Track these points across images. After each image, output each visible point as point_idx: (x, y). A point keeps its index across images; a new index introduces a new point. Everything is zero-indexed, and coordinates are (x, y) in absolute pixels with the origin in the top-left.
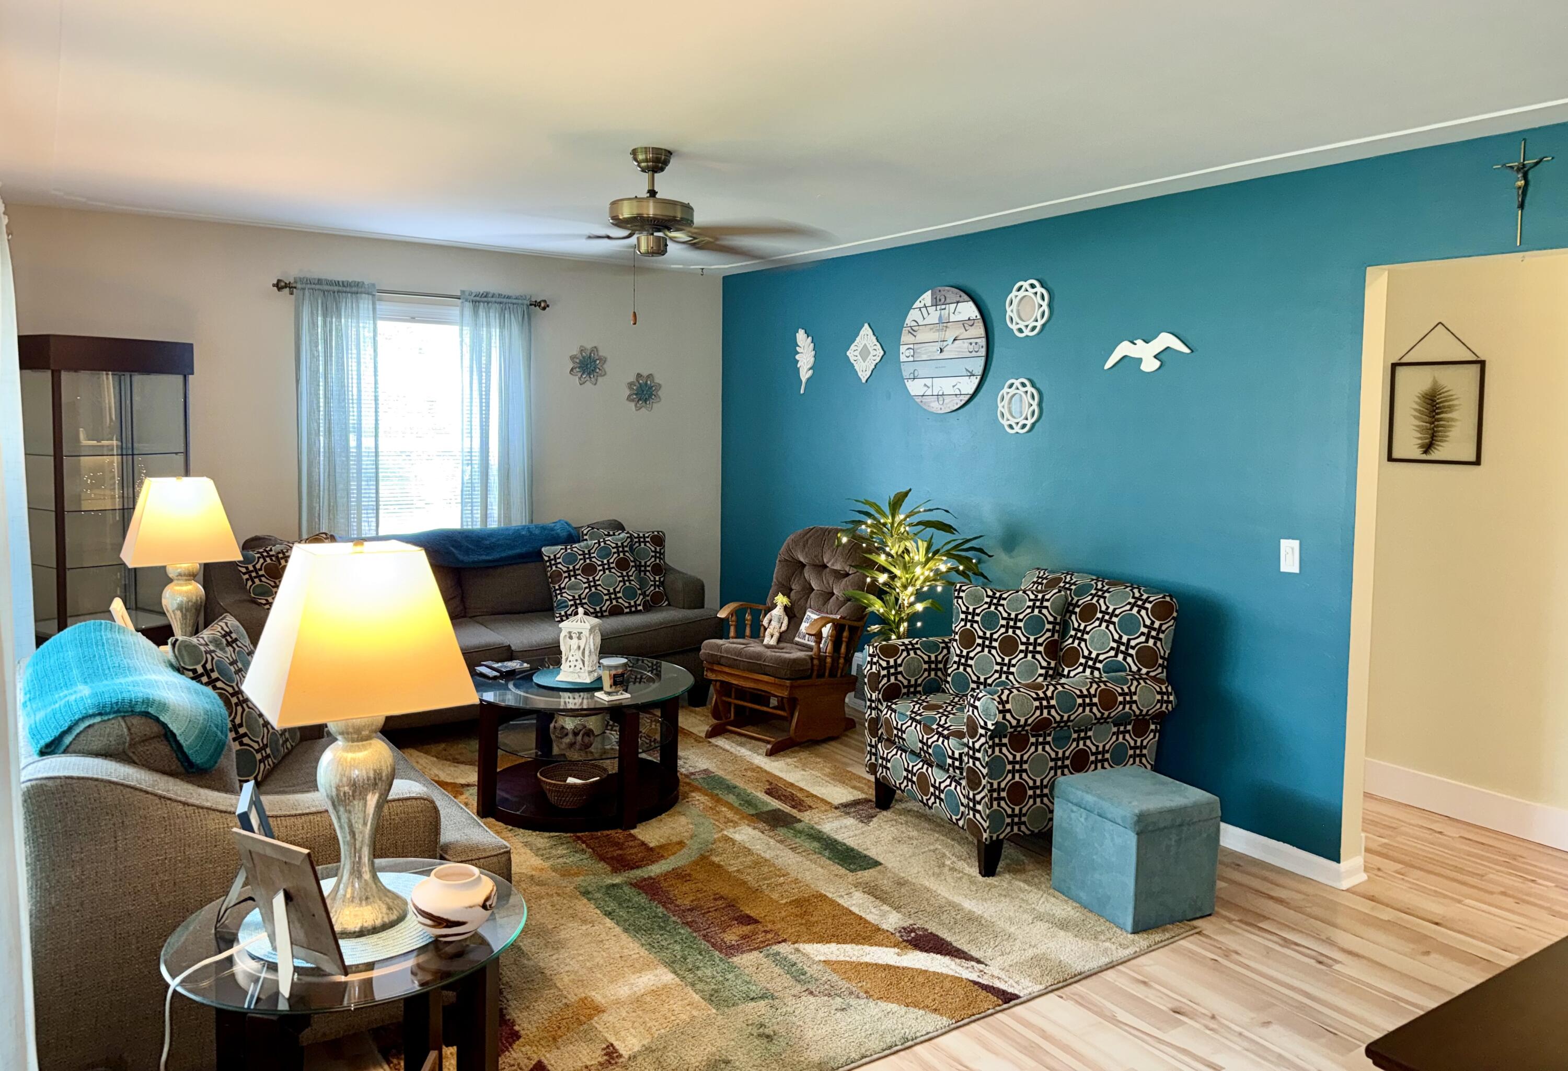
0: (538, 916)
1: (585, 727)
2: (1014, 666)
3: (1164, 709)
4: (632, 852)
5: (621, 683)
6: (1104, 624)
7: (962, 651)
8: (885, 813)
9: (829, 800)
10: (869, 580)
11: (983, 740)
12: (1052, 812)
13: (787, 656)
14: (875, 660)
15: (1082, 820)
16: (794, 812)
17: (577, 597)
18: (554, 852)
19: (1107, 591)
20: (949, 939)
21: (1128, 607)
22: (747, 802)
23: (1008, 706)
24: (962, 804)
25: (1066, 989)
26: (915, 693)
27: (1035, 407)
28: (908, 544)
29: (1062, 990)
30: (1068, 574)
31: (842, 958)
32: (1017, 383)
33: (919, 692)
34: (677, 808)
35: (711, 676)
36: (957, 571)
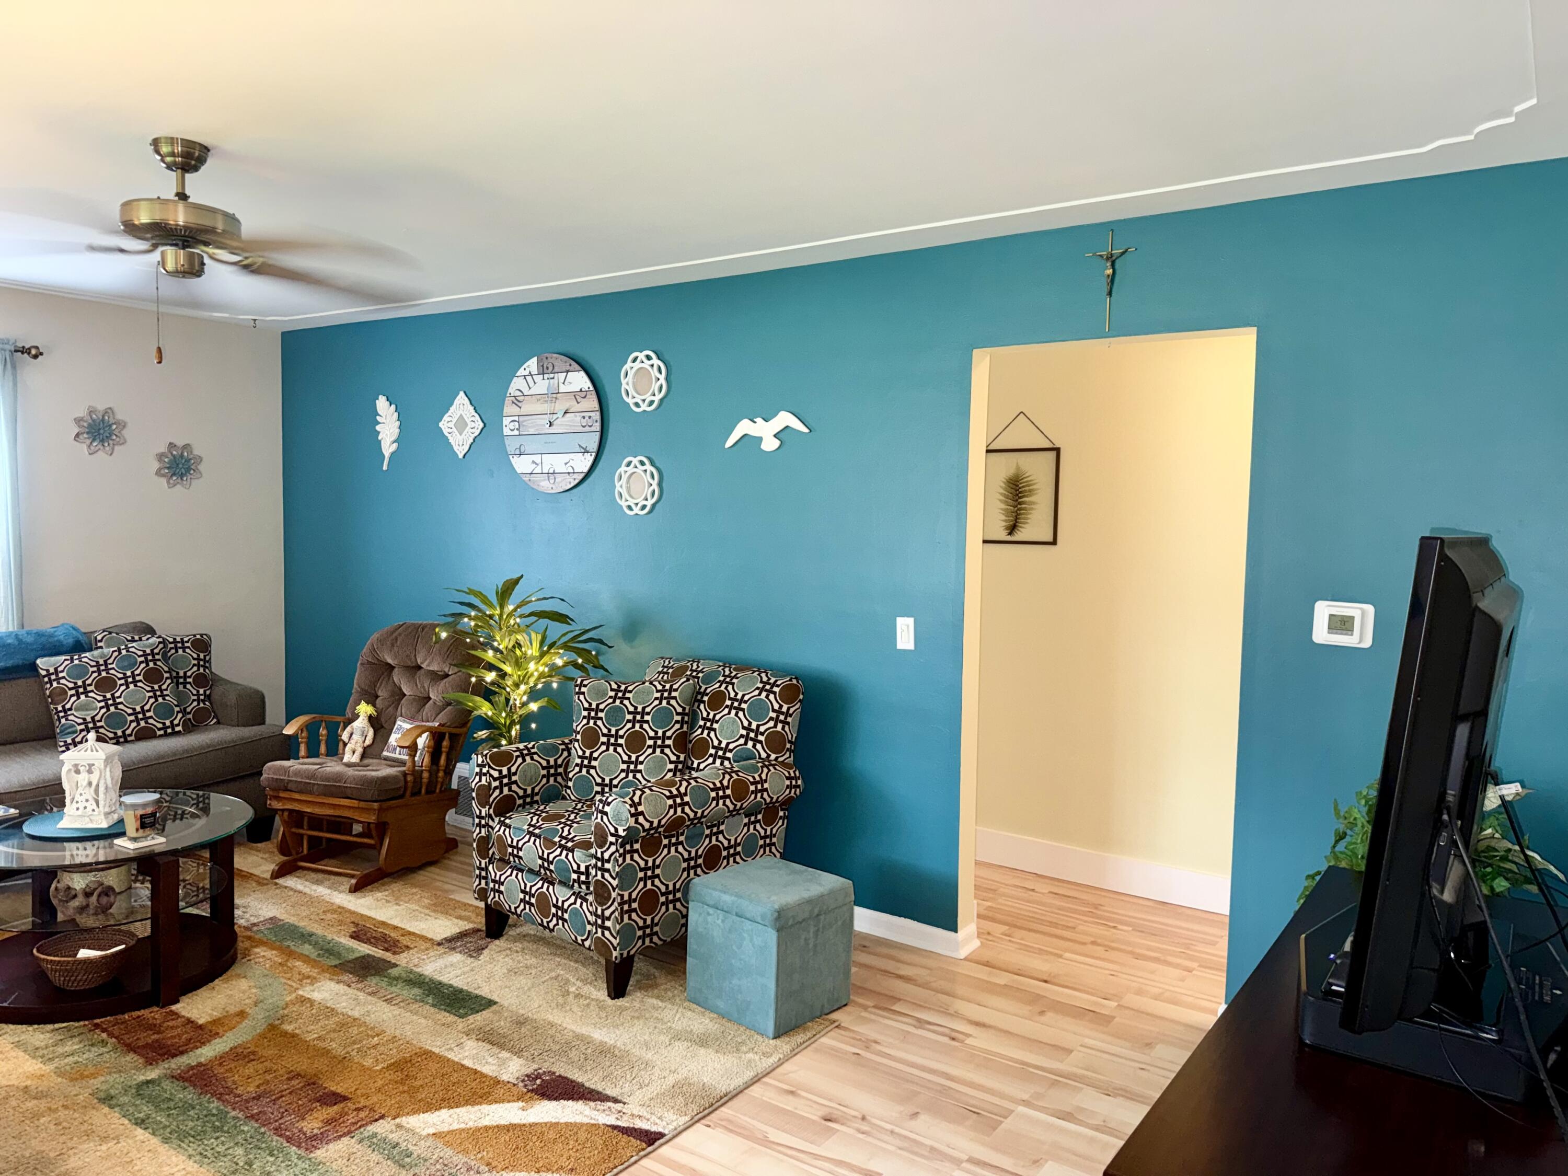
0: (34, 1143)
1: (102, 884)
2: (642, 763)
3: (792, 794)
4: (172, 1035)
5: (152, 825)
6: (733, 712)
7: (584, 752)
8: (497, 942)
9: (430, 936)
10: (473, 680)
11: (613, 848)
12: (686, 917)
13: (374, 774)
14: (485, 770)
15: (719, 922)
16: (388, 956)
17: (89, 719)
18: (60, 1050)
19: (735, 677)
20: (580, 1080)
21: (757, 692)
22: (327, 951)
23: (640, 809)
24: (589, 923)
25: (713, 1115)
26: (531, 804)
27: (655, 486)
28: (519, 637)
29: (709, 1118)
30: (694, 661)
31: (455, 1126)
32: (635, 461)
33: (537, 802)
34: (236, 969)
35: (276, 805)
36: (576, 665)
